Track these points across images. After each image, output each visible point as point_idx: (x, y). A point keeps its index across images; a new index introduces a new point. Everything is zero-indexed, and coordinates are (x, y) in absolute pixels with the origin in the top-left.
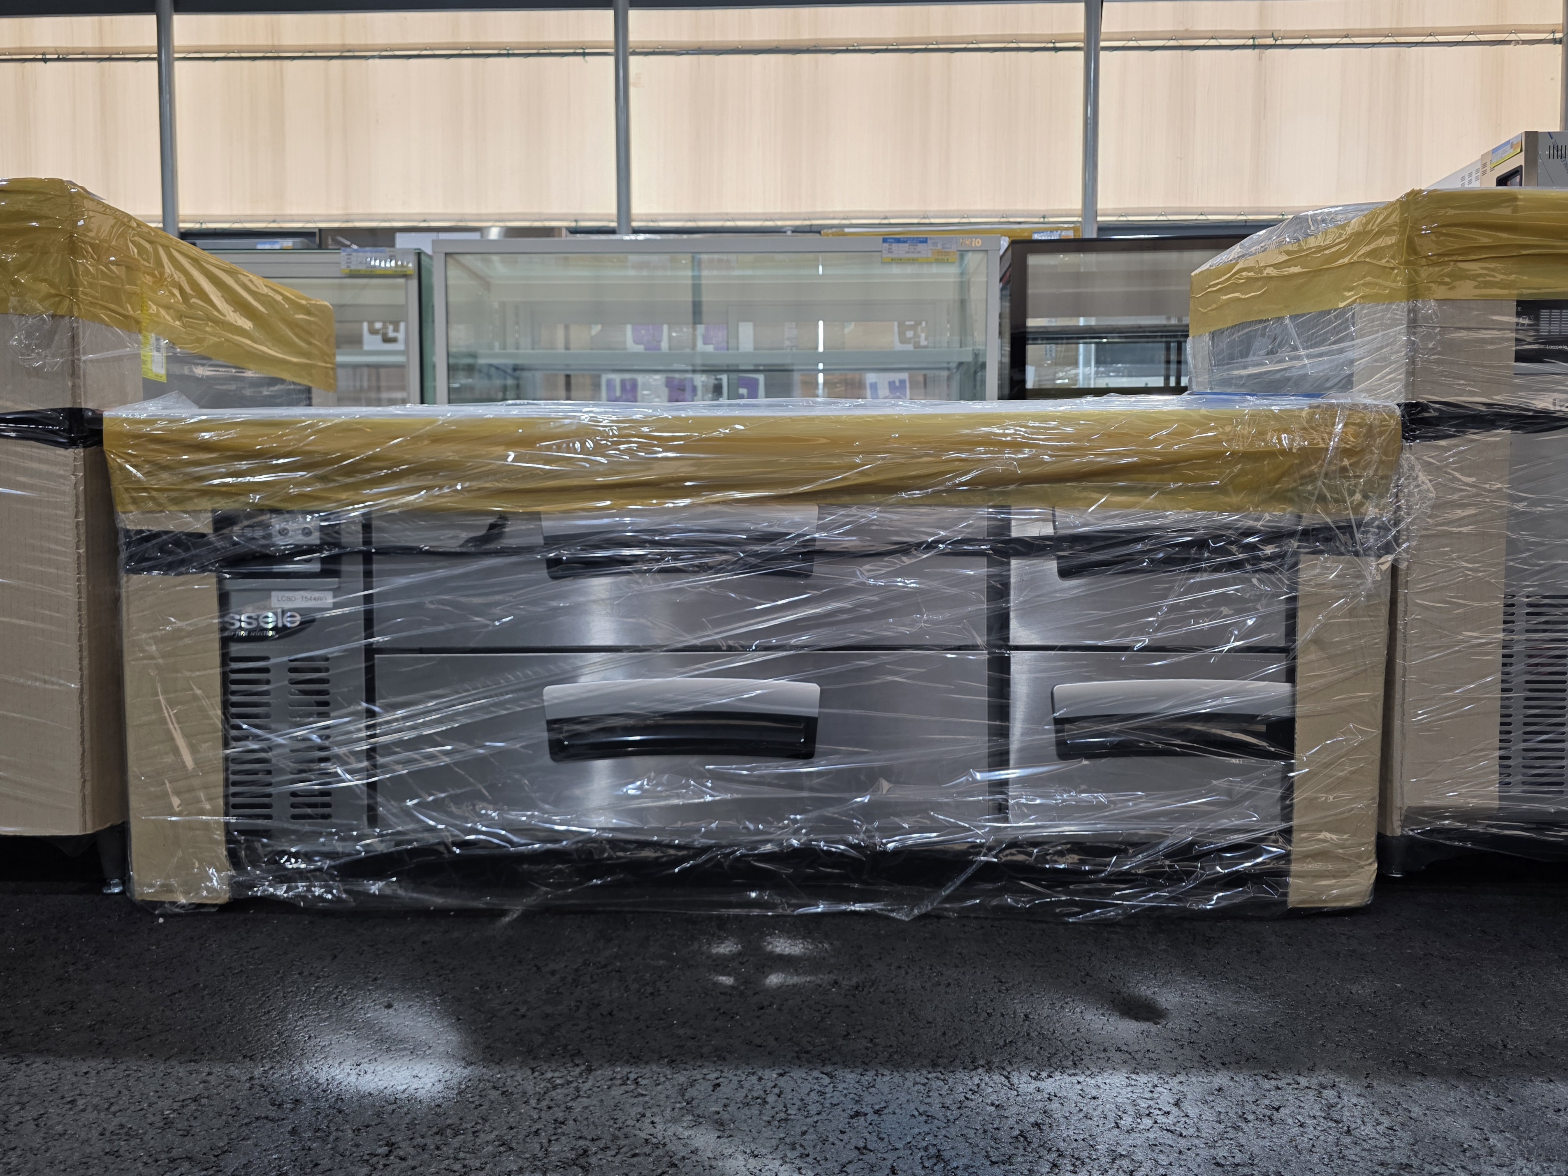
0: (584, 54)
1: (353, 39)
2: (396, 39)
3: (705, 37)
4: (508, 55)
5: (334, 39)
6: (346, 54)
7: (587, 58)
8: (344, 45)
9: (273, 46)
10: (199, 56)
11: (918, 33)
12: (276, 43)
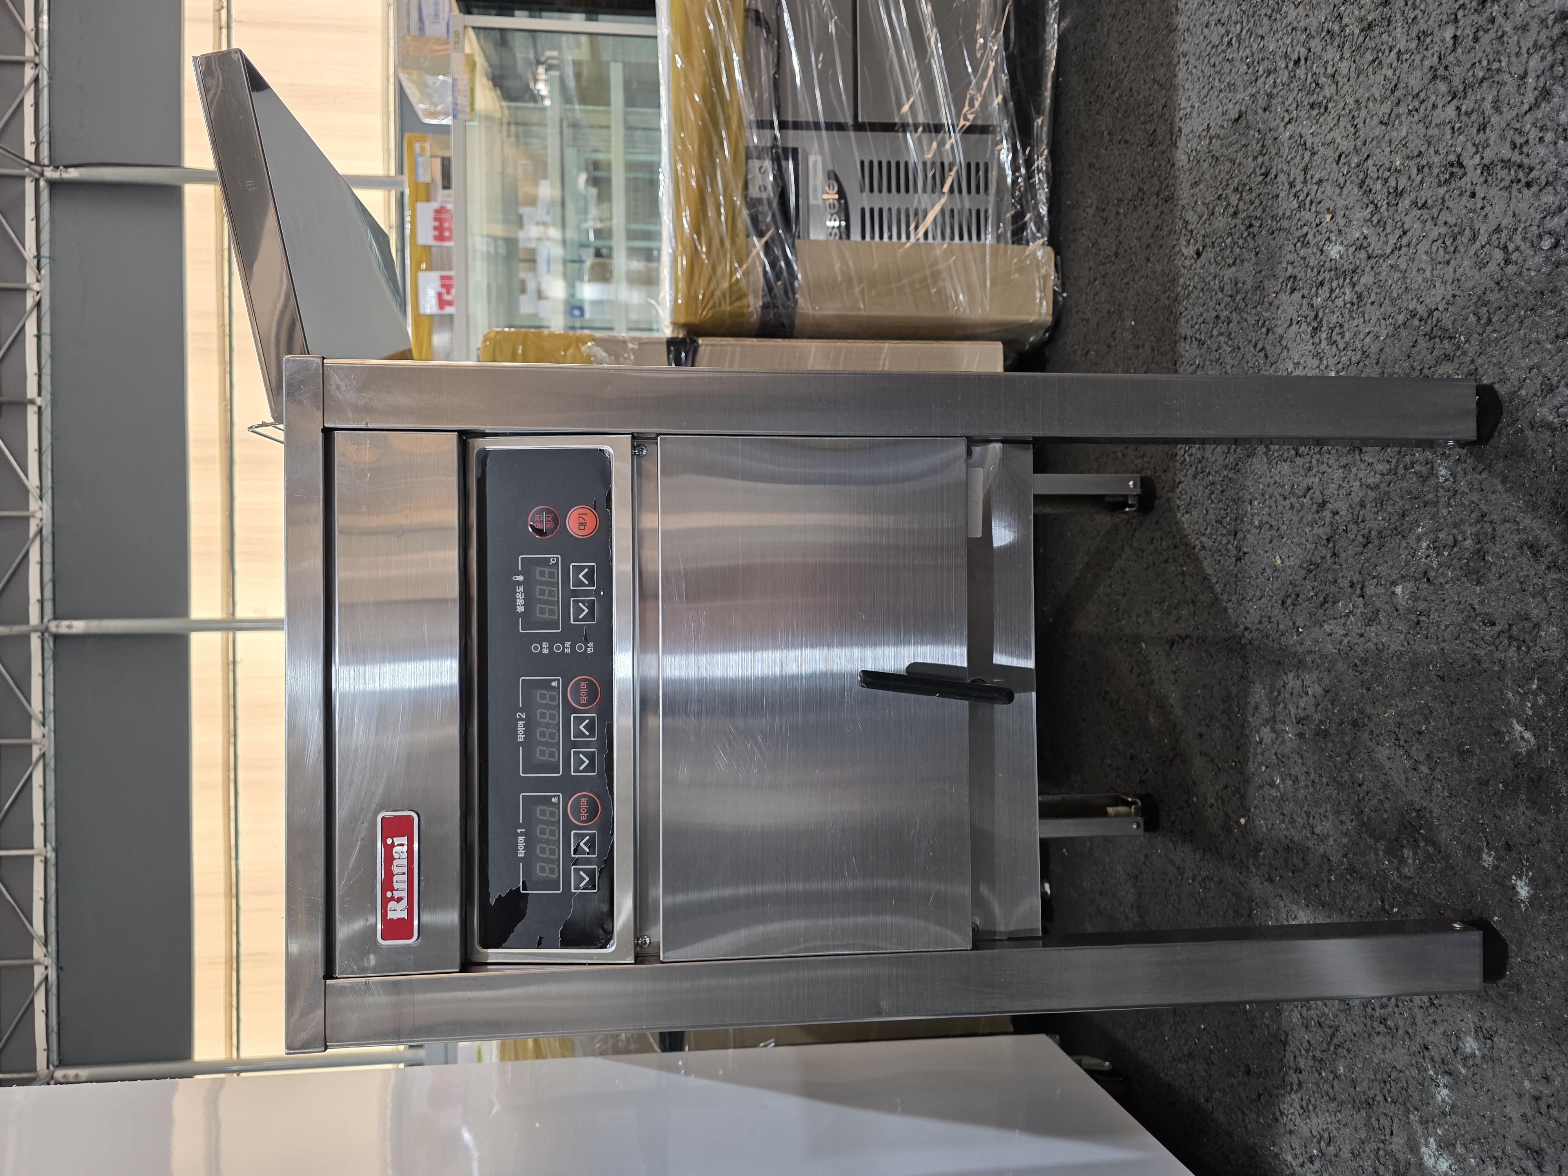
0: (234, 663)
1: (220, 886)
2: (220, 843)
3: (218, 548)
4: (235, 736)
5: (220, 904)
6: (233, 891)
7: (238, 659)
8: (225, 895)
9: (226, 963)
10: (234, 1034)
11: (214, 343)
12: (223, 960)
